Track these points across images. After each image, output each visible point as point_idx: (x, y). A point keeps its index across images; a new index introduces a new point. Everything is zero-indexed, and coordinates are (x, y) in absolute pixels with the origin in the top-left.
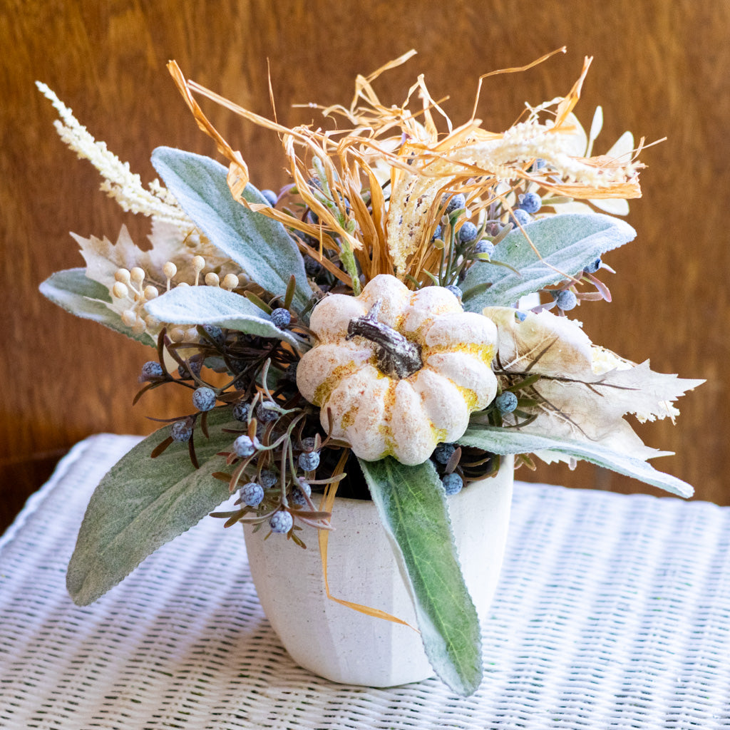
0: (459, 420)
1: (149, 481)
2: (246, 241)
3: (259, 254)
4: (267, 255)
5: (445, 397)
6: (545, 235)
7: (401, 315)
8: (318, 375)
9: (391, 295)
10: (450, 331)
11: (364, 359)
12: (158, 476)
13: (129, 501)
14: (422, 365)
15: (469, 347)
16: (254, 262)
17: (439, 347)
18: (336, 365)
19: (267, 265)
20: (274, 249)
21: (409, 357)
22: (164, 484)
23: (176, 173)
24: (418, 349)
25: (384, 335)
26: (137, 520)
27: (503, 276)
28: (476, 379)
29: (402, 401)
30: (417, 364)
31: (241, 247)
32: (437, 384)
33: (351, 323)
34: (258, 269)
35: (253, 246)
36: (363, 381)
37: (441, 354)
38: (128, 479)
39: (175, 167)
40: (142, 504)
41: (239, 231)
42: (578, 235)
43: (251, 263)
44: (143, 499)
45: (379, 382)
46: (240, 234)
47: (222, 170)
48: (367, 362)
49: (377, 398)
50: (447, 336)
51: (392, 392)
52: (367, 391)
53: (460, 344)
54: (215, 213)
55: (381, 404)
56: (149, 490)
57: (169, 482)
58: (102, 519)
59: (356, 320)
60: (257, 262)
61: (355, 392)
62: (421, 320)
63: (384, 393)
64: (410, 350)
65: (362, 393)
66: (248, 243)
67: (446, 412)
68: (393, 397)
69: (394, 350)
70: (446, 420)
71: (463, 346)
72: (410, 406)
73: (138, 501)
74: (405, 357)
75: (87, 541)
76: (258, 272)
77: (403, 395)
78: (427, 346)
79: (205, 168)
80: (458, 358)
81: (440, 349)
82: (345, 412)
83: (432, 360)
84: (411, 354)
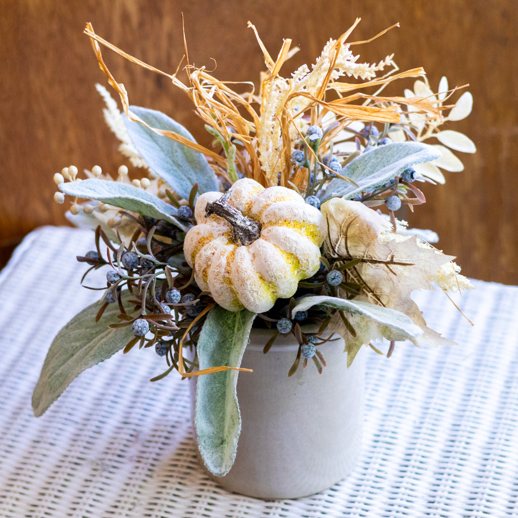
0: (280, 274)
1: (88, 330)
2: (178, 167)
3: (186, 176)
4: (191, 177)
5: (268, 256)
7: (250, 203)
8: (191, 245)
9: (243, 189)
10: (277, 211)
11: (220, 232)
13: (73, 344)
14: (260, 236)
15: (292, 223)
16: (179, 180)
17: (270, 222)
18: (200, 237)
19: (188, 183)
20: (196, 173)
21: (248, 230)
22: (96, 332)
24: (258, 226)
25: (227, 211)
26: (75, 357)
28: (294, 245)
29: (238, 258)
30: (255, 235)
31: (172, 171)
32: (263, 247)
33: (208, 204)
34: (181, 185)
35: (182, 171)
36: (215, 246)
38: (75, 330)
40: (80, 345)
41: (174, 161)
42: (399, 157)
43: (177, 181)
44: (81, 342)
45: (226, 247)
48: (223, 235)
49: (221, 257)
50: (275, 214)
51: (233, 253)
52: (216, 252)
53: (285, 221)
54: (158, 148)
55: (224, 261)
56: (86, 337)
57: (100, 331)
59: (211, 202)
60: (182, 181)
61: (209, 253)
62: (261, 205)
63: (228, 254)
64: (250, 225)
65: (213, 254)
66: (179, 169)
67: (269, 267)
68: (234, 256)
69: (235, 223)
70: (270, 273)
71: (287, 222)
72: (242, 262)
73: (78, 344)
74: (245, 229)
76: (180, 187)
77: (240, 254)
78: (264, 223)
80: (283, 230)
81: (271, 225)
82: (203, 269)
83: (264, 232)
84: (250, 228)
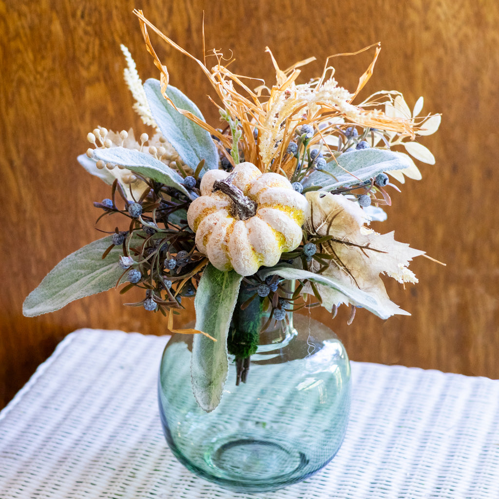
0: (270, 248)
1: (93, 261)
2: (186, 138)
3: (192, 147)
4: (196, 148)
5: (262, 233)
6: (356, 159)
7: (249, 184)
8: (195, 212)
9: (245, 172)
10: (273, 196)
11: (222, 206)
12: (99, 260)
13: (79, 270)
14: (255, 214)
15: (284, 207)
16: (186, 150)
17: (266, 204)
18: (205, 207)
19: (194, 154)
20: (201, 145)
21: (247, 208)
22: (100, 265)
23: (156, 94)
24: (255, 205)
25: (231, 190)
26: (78, 282)
27: (327, 179)
28: (284, 226)
29: (236, 231)
30: (252, 213)
31: (181, 142)
32: (259, 225)
33: (216, 182)
34: (188, 155)
35: (189, 142)
36: (217, 217)
37: (265, 209)
38: (82, 259)
39: (156, 91)
40: (85, 273)
41: (183, 132)
42: (375, 161)
43: (184, 151)
44: (86, 271)
45: (227, 219)
46: (184, 134)
47: (182, 96)
48: (224, 208)
49: (222, 227)
50: (271, 197)
51: (232, 226)
52: (218, 223)
53: (279, 205)
54: (172, 119)
55: (224, 231)
56: (91, 267)
57: (103, 264)
58: (61, 277)
59: (219, 180)
60: (188, 151)
61: (212, 222)
62: (259, 188)
63: (228, 226)
64: (249, 204)
65: (215, 224)
66: (187, 140)
67: (261, 242)
68: (233, 229)
69: (238, 201)
70: (261, 246)
71: (280, 206)
72: (240, 235)
73: (83, 272)
74: (244, 207)
75: (48, 286)
76: (187, 156)
77: (238, 227)
78: (260, 204)
79: (173, 94)
80: (276, 212)
81: (266, 206)
82: (204, 234)
83: (259, 211)
84: (248, 206)
